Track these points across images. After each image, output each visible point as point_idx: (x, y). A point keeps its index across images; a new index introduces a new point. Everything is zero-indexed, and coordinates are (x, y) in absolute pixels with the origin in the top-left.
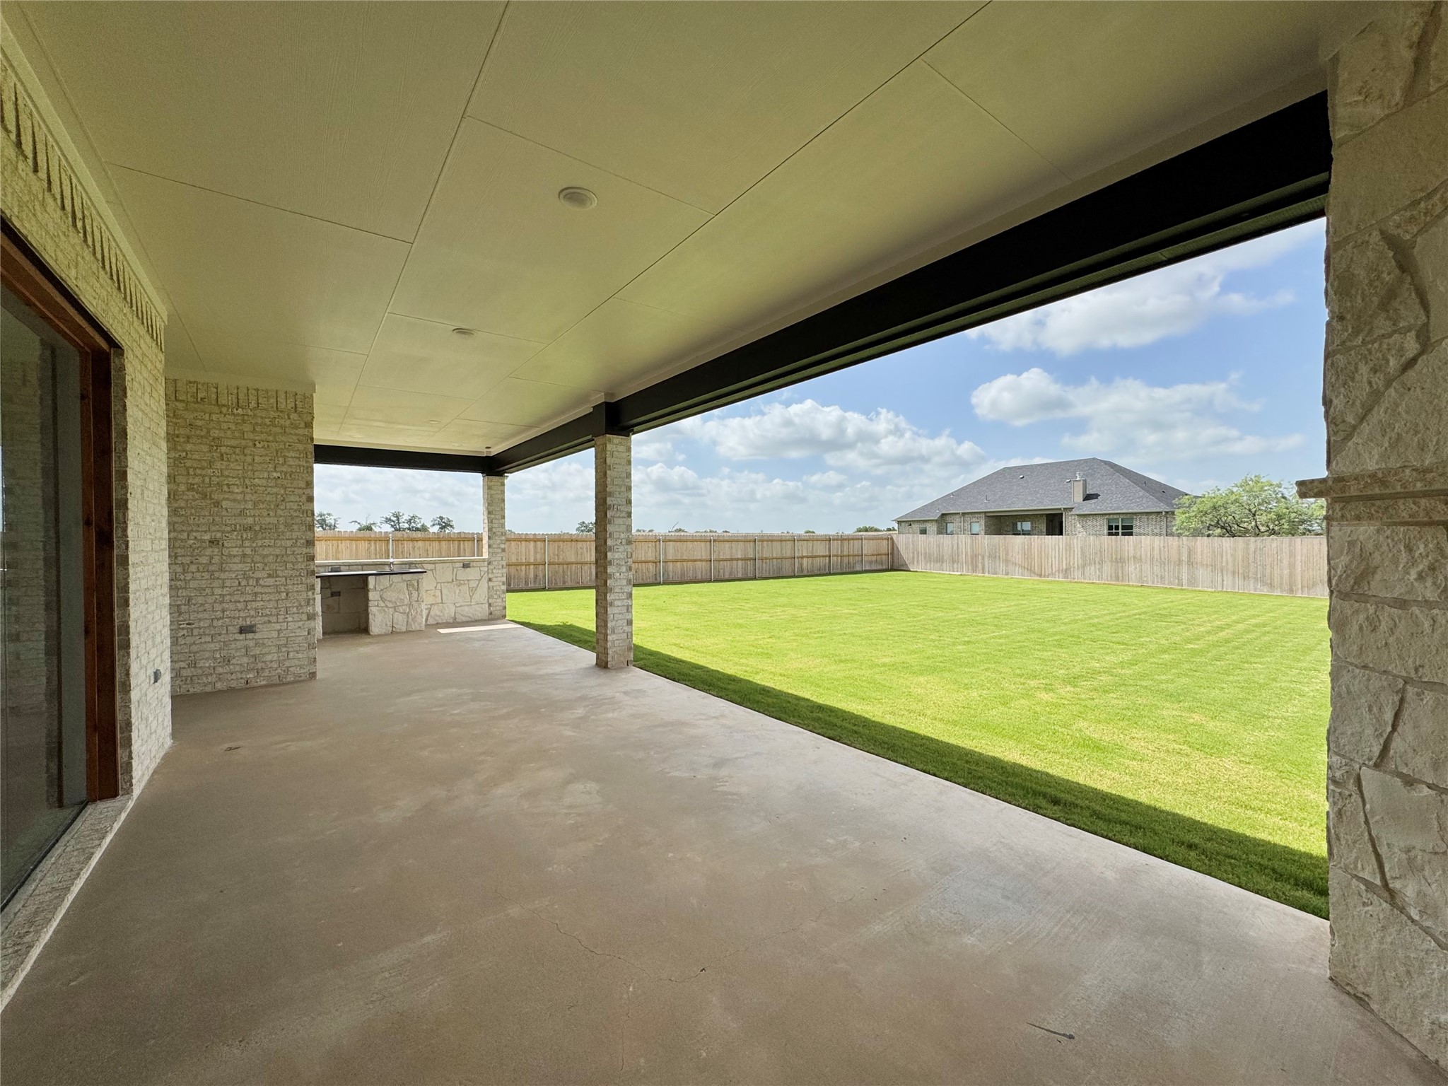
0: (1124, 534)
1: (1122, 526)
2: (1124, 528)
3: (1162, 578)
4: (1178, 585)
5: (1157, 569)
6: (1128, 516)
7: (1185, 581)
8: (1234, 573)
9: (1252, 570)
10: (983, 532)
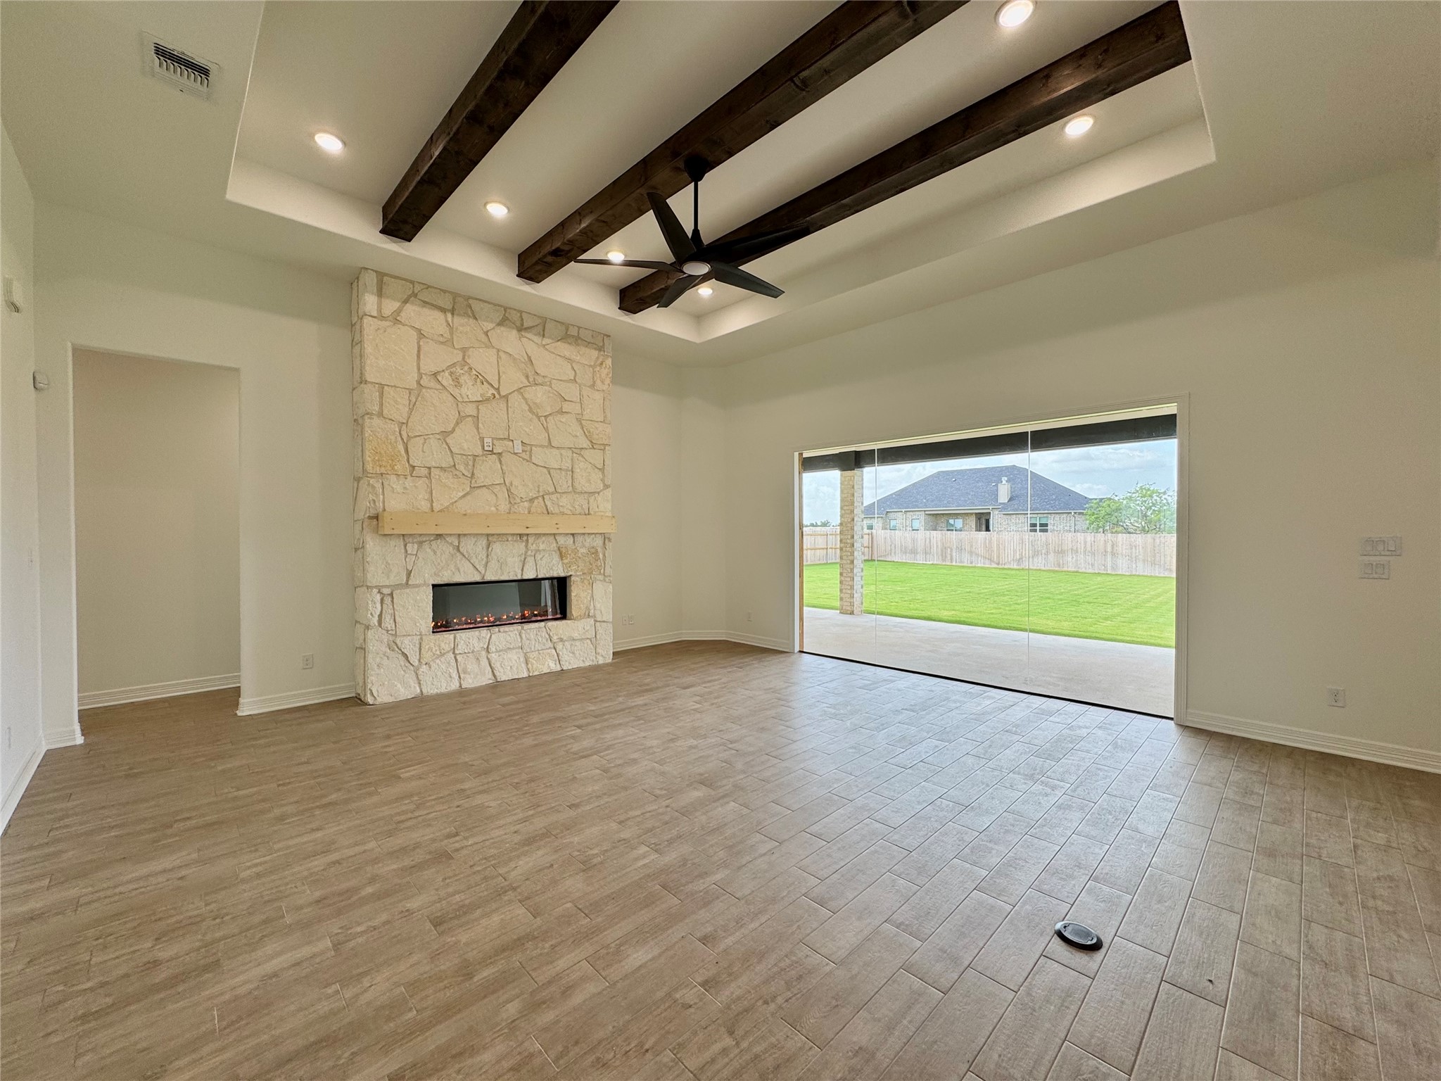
0: (1041, 531)
1: (1040, 524)
2: (1041, 525)
3: (1092, 565)
4: (1104, 570)
5: (1089, 559)
6: (1045, 515)
7: (1109, 568)
8: (1144, 561)
9: (1157, 559)
10: (922, 528)
